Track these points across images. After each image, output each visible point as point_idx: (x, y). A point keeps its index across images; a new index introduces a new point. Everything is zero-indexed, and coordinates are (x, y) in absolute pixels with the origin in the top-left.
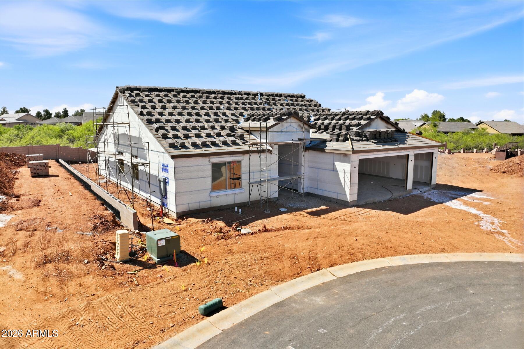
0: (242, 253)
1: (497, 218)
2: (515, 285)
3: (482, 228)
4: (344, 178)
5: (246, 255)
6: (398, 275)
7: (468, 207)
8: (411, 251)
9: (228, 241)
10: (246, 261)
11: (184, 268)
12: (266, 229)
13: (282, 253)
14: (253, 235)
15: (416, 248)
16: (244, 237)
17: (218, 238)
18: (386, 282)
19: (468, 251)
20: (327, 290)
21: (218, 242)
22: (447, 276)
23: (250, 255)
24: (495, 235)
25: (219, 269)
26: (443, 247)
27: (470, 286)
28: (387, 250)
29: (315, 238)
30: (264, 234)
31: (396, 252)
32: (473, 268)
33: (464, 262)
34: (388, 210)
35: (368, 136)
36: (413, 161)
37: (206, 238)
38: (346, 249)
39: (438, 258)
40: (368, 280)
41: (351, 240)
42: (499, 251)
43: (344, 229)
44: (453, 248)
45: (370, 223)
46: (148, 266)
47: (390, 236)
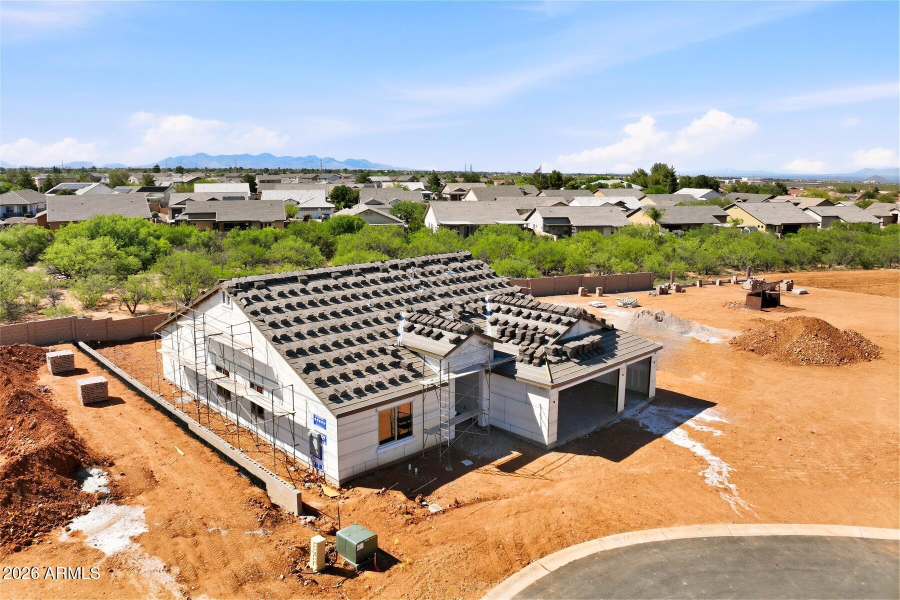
0: (442, 544)
1: (727, 462)
2: (729, 572)
3: (706, 481)
4: (541, 415)
5: (447, 546)
6: (612, 563)
7: (693, 443)
8: (624, 526)
9: (419, 525)
10: (450, 556)
11: (387, 573)
12: (458, 503)
13: (484, 541)
14: (446, 514)
15: (630, 522)
16: (435, 517)
17: (407, 523)
18: (601, 575)
19: (688, 522)
20: (542, 590)
21: (409, 529)
22: (662, 562)
23: (451, 546)
24: (720, 493)
25: (426, 571)
26: (659, 517)
27: (684, 576)
28: (598, 527)
29: (517, 513)
30: (457, 511)
31: (609, 530)
32: (690, 549)
33: (681, 539)
34: (595, 455)
35: (568, 354)
36: (625, 375)
37: (392, 523)
38: (553, 527)
39: (653, 535)
40: (581, 573)
41: (556, 512)
42: (721, 521)
43: (547, 495)
44: (671, 518)
45: (574, 481)
46: (350, 575)
47: (599, 502)
